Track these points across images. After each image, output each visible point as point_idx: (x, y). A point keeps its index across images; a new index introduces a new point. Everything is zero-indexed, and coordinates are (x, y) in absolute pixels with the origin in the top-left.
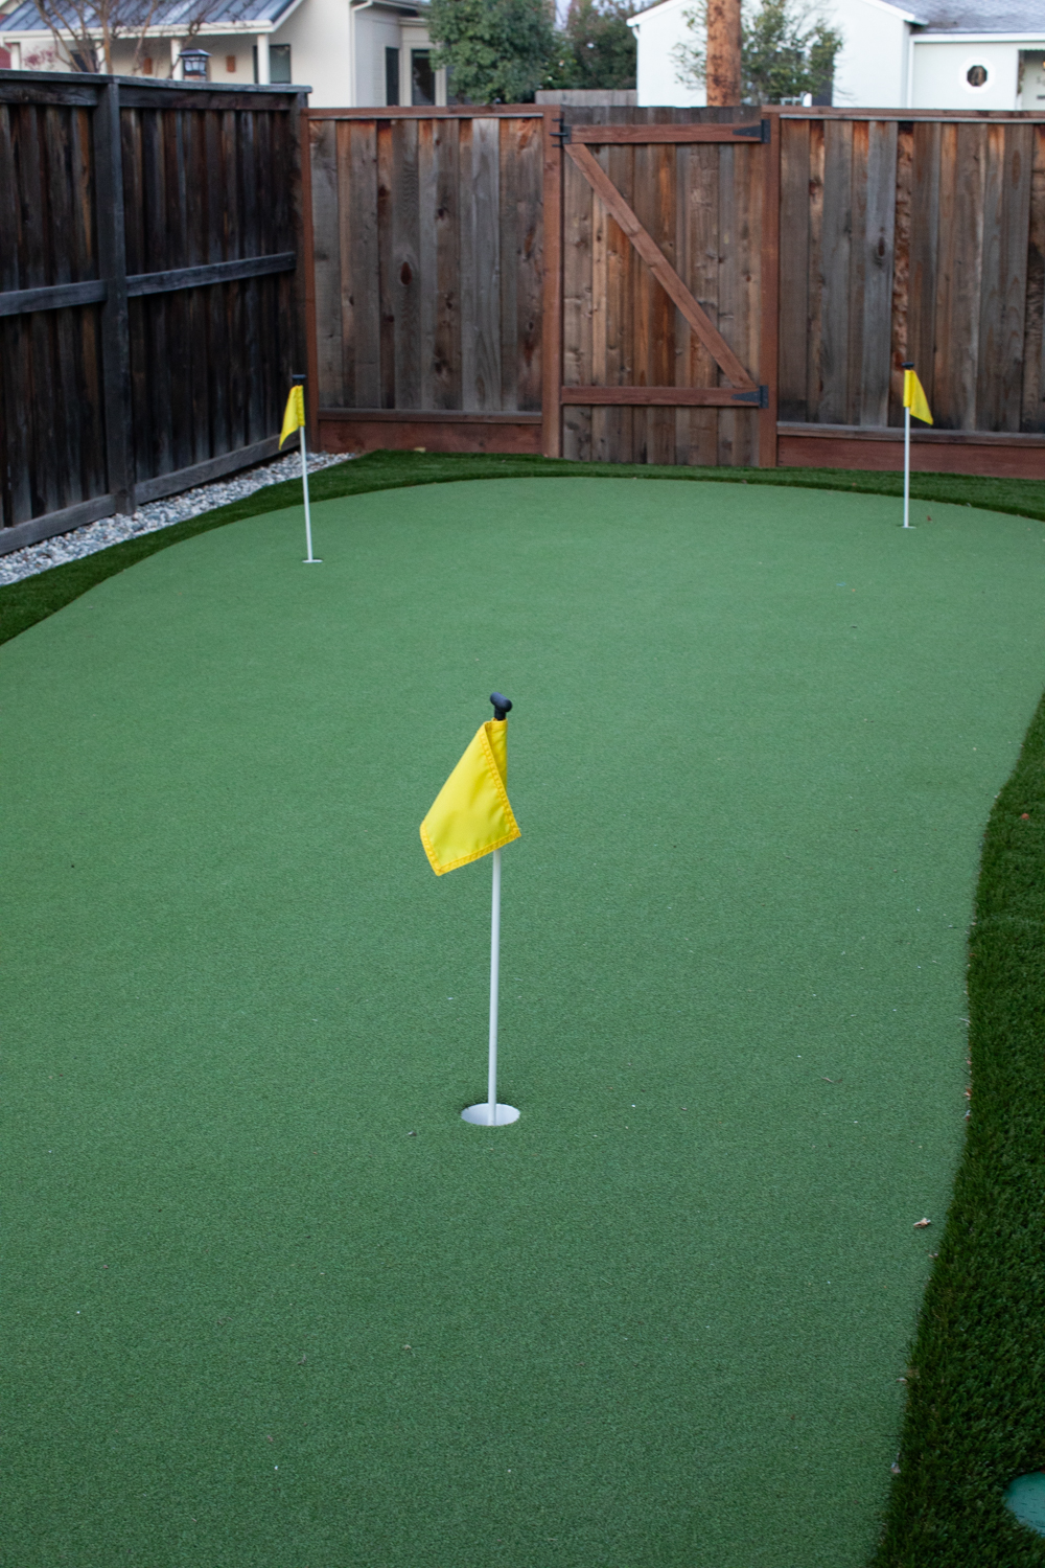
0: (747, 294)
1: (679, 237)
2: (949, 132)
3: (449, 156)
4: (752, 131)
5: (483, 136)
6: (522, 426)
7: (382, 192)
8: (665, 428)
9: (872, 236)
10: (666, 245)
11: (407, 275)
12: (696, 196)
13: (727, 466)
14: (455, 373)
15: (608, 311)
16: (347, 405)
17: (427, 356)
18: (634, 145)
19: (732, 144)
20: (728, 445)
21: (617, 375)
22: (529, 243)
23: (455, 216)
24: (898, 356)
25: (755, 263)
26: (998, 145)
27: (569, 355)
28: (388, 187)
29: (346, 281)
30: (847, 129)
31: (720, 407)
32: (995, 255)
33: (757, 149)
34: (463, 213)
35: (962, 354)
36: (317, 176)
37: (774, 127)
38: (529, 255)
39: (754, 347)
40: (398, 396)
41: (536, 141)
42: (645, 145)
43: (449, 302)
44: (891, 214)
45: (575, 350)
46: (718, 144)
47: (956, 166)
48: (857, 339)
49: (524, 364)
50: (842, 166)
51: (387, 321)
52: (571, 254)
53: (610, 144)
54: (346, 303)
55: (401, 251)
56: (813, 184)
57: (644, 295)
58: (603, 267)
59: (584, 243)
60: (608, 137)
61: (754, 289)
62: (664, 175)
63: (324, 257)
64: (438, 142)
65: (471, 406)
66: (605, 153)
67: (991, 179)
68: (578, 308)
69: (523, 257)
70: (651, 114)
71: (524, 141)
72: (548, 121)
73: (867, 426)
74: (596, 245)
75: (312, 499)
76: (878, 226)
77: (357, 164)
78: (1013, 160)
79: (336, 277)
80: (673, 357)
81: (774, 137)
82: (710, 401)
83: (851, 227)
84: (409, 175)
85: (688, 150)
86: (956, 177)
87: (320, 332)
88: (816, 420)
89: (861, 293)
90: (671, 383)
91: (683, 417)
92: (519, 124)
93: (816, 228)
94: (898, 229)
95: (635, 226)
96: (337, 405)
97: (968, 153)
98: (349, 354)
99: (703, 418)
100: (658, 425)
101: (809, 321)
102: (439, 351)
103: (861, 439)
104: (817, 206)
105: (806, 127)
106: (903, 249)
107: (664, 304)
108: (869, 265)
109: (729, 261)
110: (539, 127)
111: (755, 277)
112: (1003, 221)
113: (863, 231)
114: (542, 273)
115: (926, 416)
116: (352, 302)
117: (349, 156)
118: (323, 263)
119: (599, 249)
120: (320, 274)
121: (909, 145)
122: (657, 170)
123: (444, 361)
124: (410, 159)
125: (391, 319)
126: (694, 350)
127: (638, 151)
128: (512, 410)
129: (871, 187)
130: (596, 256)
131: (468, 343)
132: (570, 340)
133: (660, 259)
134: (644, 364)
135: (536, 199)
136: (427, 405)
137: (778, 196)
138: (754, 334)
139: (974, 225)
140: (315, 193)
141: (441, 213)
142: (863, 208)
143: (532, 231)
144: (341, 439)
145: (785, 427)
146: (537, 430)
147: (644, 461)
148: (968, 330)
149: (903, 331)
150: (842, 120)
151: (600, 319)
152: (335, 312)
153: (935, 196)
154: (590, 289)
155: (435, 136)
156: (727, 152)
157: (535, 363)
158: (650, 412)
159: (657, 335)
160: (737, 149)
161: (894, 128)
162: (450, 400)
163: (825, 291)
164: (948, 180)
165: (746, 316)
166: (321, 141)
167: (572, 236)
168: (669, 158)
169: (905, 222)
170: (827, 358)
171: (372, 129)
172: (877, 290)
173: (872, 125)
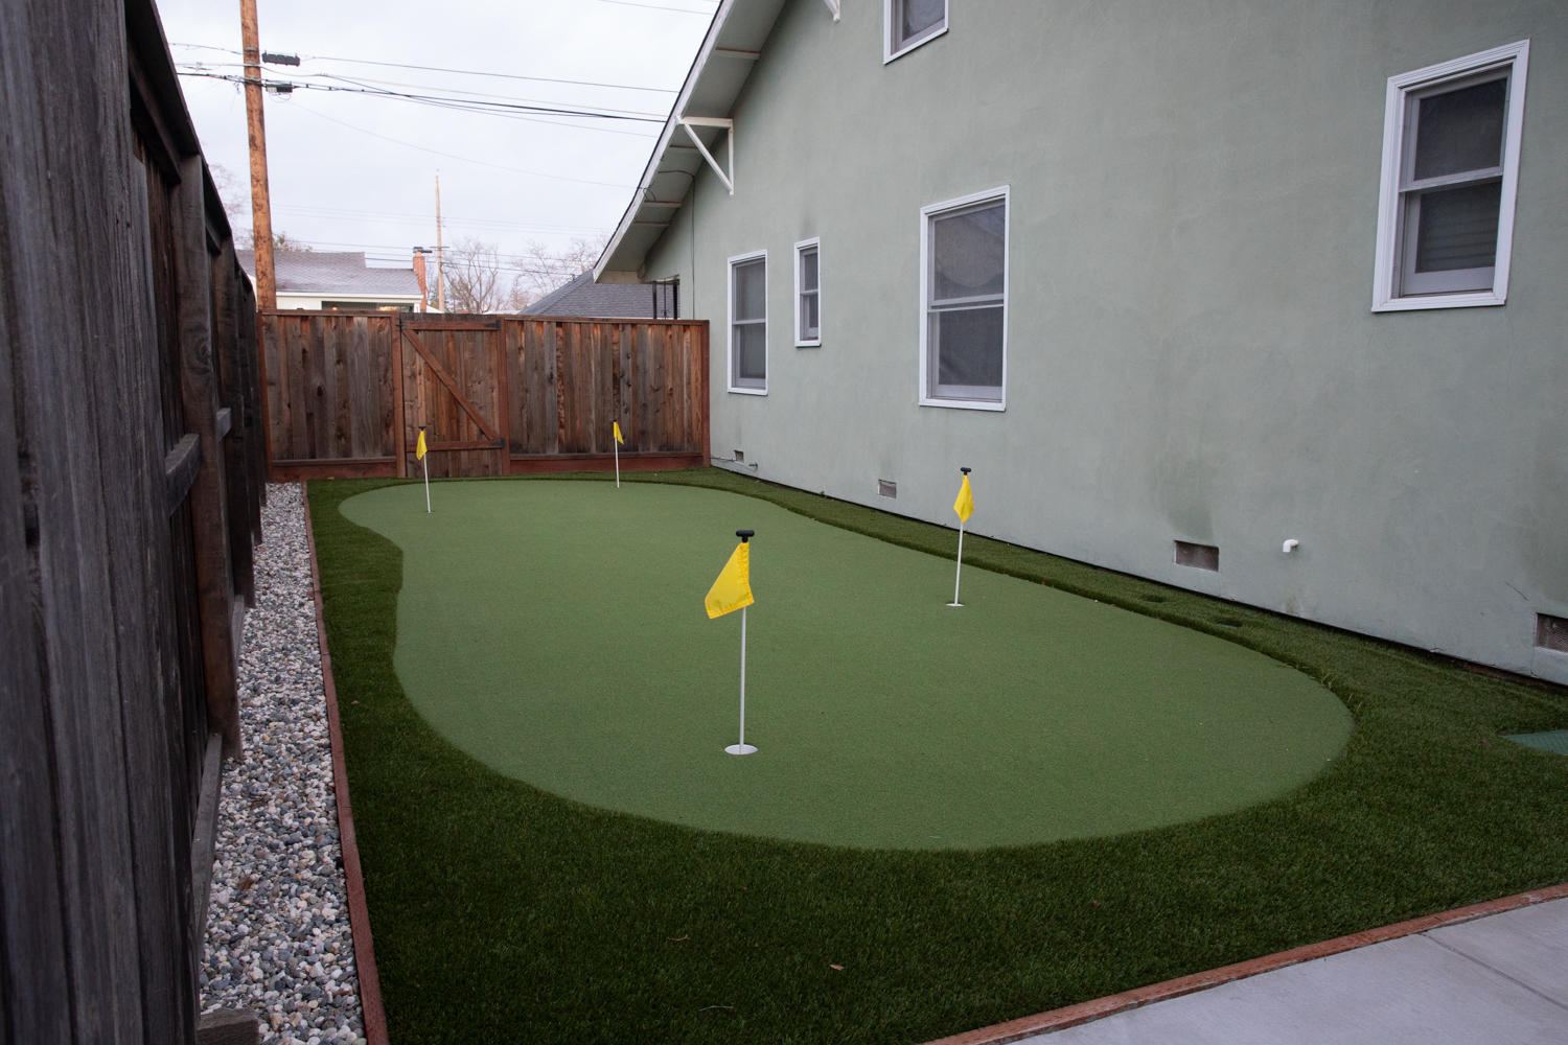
0: (492, 397)
1: (458, 372)
2: (577, 327)
3: (341, 334)
4: (493, 325)
5: (359, 325)
6: (386, 464)
7: (304, 351)
8: (456, 460)
9: (547, 371)
10: (453, 376)
11: (320, 392)
12: (467, 355)
13: (487, 476)
14: (348, 439)
15: (426, 408)
16: (288, 458)
17: (332, 431)
18: (436, 331)
19: (482, 331)
20: (487, 467)
21: (432, 437)
22: (385, 377)
23: (345, 363)
24: (561, 422)
25: (496, 383)
26: (597, 332)
27: (408, 429)
28: (308, 349)
29: (285, 396)
30: (534, 325)
31: (482, 449)
32: (599, 379)
33: (494, 333)
34: (349, 362)
35: (588, 421)
36: (267, 343)
37: (502, 323)
38: (385, 382)
39: (497, 421)
40: (317, 452)
41: (387, 328)
42: (441, 331)
43: (345, 405)
44: (555, 361)
45: (412, 427)
46: (475, 331)
47: (581, 341)
48: (543, 416)
49: (385, 433)
50: (533, 341)
51: (310, 416)
52: (407, 382)
53: (424, 330)
54: (285, 407)
55: (316, 381)
56: (520, 348)
57: (443, 399)
58: (423, 387)
59: (413, 376)
60: (424, 327)
61: (495, 394)
62: (450, 344)
63: (272, 384)
64: (335, 328)
65: (357, 456)
66: (421, 334)
67: (596, 346)
68: (412, 407)
69: (382, 383)
70: (443, 317)
71: (381, 328)
72: (393, 319)
73: (550, 453)
74: (418, 377)
75: (429, 482)
76: (550, 365)
77: (290, 337)
78: (605, 341)
79: (280, 393)
80: (458, 427)
81: (503, 328)
82: (480, 446)
83: (538, 368)
84: (320, 343)
85: (461, 333)
86: (581, 347)
87: (271, 421)
88: (527, 452)
89: (544, 396)
90: (459, 439)
91: (464, 455)
92: (378, 320)
93: (522, 368)
94: (558, 368)
95: (440, 368)
96: (283, 458)
97: (585, 336)
98: (290, 433)
99: (475, 454)
100: (453, 459)
101: (522, 409)
102: (339, 429)
103: (548, 459)
104: (522, 358)
105: (516, 323)
106: (561, 376)
107: (454, 402)
108: (547, 383)
109: (483, 383)
110: (388, 321)
111: (496, 390)
112: (601, 364)
113: (543, 368)
114: (393, 390)
115: (622, 441)
116: (289, 406)
117: (285, 333)
118: (273, 387)
119: (420, 379)
120: (271, 393)
121: (561, 331)
122: (448, 342)
123: (342, 434)
124: (320, 336)
125: (312, 414)
126: (469, 424)
127: (437, 333)
128: (379, 457)
129: (546, 349)
130: (419, 382)
131: (354, 425)
132: (408, 422)
133: (452, 383)
134: (444, 431)
135: (389, 355)
136: (333, 457)
137: (504, 354)
138: (496, 415)
139: (590, 366)
140: (266, 352)
141: (338, 362)
142: (542, 359)
143: (386, 370)
144: (286, 475)
145: (514, 456)
146: (394, 465)
147: (447, 476)
148: (590, 411)
149: (562, 412)
150: (532, 321)
151: (423, 410)
152: (280, 411)
153: (573, 353)
154: (417, 397)
155: (334, 325)
156: (479, 335)
157: (391, 433)
158: (450, 453)
159: (451, 418)
160: (485, 333)
161: (555, 324)
162: (347, 453)
163: (528, 395)
164: (578, 348)
165: (492, 407)
166: (269, 327)
167: (407, 373)
168: (453, 336)
169: (560, 365)
170: (530, 425)
171: (298, 320)
172: (552, 392)
173: (545, 323)
